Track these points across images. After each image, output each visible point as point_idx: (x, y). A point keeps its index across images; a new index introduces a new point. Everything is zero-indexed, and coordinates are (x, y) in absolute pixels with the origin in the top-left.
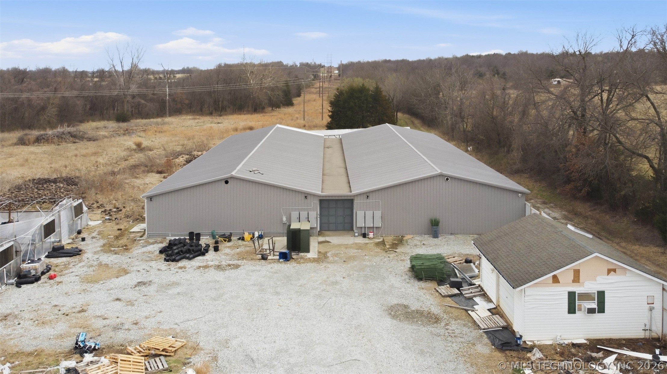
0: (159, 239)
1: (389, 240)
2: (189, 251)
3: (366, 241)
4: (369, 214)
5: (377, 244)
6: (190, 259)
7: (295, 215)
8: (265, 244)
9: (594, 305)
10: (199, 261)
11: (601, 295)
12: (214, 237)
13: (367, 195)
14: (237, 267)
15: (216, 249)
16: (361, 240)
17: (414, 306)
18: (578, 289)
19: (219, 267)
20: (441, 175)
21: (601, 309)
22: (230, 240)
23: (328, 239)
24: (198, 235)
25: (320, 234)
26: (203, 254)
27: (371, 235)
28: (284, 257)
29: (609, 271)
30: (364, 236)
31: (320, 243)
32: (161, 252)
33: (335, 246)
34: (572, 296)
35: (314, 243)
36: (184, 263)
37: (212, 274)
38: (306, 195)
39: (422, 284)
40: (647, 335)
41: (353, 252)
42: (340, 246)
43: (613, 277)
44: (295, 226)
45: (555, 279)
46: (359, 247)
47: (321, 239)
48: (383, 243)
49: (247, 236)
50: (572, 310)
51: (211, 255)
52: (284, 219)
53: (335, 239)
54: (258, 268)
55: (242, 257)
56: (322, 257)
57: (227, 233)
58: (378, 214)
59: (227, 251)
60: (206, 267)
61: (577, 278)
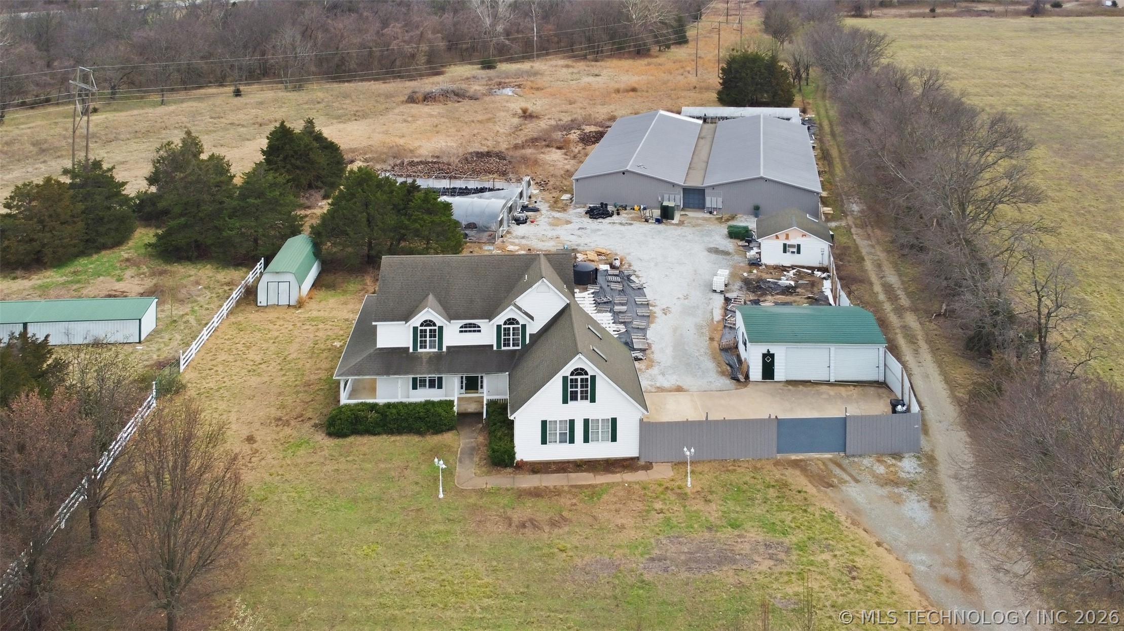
0: (582, 206)
1: (726, 216)
2: (603, 214)
3: (711, 216)
4: (714, 199)
5: (717, 219)
6: (604, 218)
7: (666, 196)
8: (648, 213)
9: (795, 250)
10: (609, 220)
11: (799, 246)
12: (615, 207)
13: (713, 187)
14: (631, 224)
15: (618, 214)
16: (708, 215)
17: (721, 248)
18: (788, 242)
19: (621, 224)
20: (762, 178)
21: (799, 252)
22: (626, 209)
23: (687, 213)
24: (606, 205)
25: (683, 209)
26: (611, 216)
27: (715, 213)
28: (658, 221)
29: (803, 236)
30: (711, 213)
31: (681, 215)
32: (586, 213)
33: (690, 218)
34: (785, 245)
35: (677, 217)
36: (600, 220)
37: (618, 227)
38: (674, 185)
39: (732, 240)
40: (821, 266)
41: (700, 222)
42: (693, 218)
43: (804, 239)
44: (665, 204)
45: (777, 237)
46: (705, 219)
47: (683, 213)
48: (721, 218)
49: (636, 207)
50: (785, 251)
51: (615, 217)
52: (660, 199)
53: (691, 214)
54: (644, 226)
55: (633, 219)
56: (681, 223)
57: (624, 204)
58: (720, 200)
59: (624, 215)
60: (614, 223)
61: (787, 237)
